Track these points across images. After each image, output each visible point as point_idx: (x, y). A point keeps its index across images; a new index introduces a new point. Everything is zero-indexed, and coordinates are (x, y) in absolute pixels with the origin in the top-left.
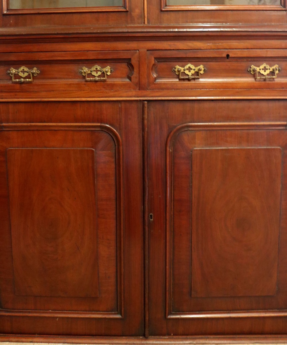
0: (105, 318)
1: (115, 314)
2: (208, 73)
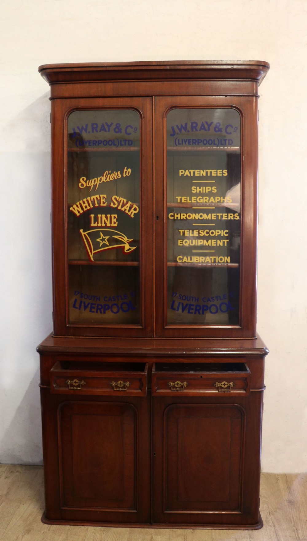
0: (127, 512)
1: (133, 510)
2: (189, 387)
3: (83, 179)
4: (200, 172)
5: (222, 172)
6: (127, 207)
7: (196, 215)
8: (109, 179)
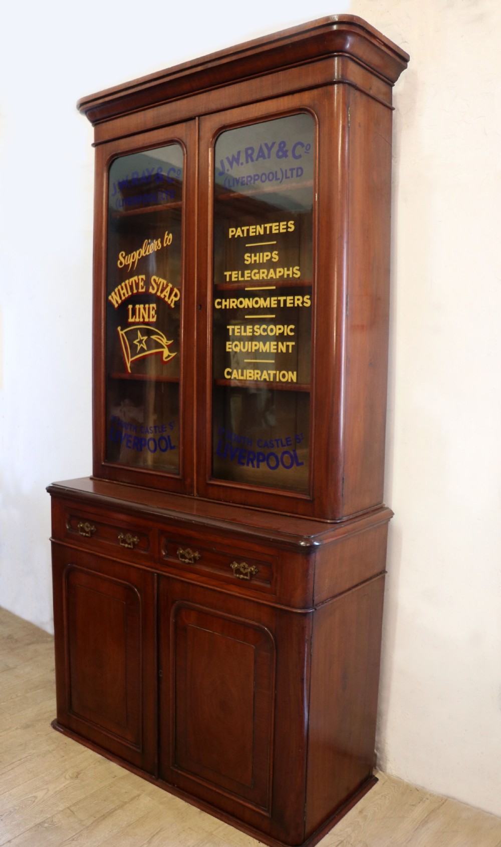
3: (122, 254)
4: (256, 228)
5: (287, 225)
6: (167, 292)
7: (249, 300)
8: (149, 252)
